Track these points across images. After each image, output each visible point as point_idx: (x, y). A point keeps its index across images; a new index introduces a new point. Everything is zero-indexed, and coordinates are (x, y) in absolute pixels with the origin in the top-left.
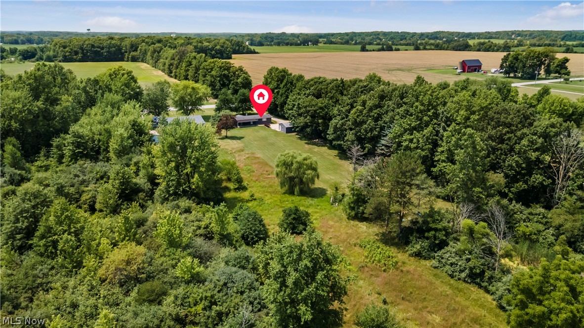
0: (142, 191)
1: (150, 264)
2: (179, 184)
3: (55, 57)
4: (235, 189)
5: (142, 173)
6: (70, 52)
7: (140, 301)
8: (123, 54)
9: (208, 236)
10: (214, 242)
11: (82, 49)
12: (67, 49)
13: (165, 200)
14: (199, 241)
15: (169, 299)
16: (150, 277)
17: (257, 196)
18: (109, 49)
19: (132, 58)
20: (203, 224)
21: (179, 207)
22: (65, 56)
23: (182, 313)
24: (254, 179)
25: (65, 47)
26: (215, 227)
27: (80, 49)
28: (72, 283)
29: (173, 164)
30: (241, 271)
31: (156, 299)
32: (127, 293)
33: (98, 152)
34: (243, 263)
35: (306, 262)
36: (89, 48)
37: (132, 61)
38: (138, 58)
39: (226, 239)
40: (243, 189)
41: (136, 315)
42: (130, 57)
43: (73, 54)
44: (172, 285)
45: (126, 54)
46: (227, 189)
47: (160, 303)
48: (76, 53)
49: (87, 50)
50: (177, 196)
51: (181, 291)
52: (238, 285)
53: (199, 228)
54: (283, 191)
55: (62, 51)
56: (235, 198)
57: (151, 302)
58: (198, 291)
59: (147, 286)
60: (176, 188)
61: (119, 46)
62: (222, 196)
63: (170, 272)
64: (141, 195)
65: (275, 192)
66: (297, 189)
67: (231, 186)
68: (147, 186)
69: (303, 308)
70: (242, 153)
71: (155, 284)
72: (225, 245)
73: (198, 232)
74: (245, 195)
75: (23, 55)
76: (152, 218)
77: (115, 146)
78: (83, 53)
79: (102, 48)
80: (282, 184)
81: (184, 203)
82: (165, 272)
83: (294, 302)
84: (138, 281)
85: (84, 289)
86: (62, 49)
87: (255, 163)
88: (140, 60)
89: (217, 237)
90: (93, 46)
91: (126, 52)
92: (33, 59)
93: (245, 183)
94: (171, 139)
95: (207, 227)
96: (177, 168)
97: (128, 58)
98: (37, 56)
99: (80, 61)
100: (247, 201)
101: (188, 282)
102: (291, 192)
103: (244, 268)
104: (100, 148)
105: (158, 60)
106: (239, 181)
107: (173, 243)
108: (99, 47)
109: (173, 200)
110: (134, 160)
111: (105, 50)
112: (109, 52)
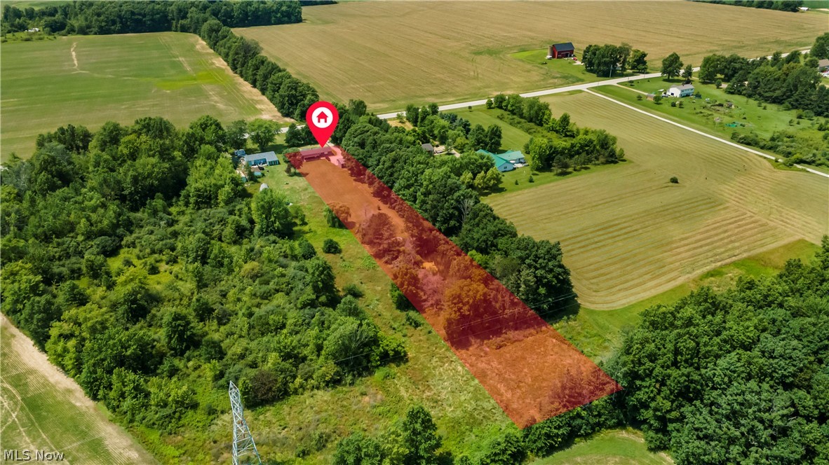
0: (247, 229)
1: (262, 270)
2: (268, 227)
3: (89, 27)
4: (300, 225)
5: (244, 216)
6: (106, 22)
7: (261, 284)
8: (169, 22)
9: (286, 256)
10: (288, 259)
11: (119, 16)
12: (102, 18)
13: (260, 236)
14: (281, 259)
15: (271, 283)
16: (262, 275)
17: (313, 229)
18: (152, 15)
19: (181, 27)
20: (283, 250)
21: (269, 240)
22: (101, 27)
23: (278, 288)
24: (313, 216)
25: (99, 15)
26: (288, 252)
27: (118, 17)
28: (231, 278)
29: (264, 216)
30: (300, 272)
31: (267, 283)
32: (254, 282)
33: (210, 198)
34: (302, 268)
35: (321, 269)
36: (128, 15)
37: (181, 32)
38: (189, 28)
39: (295, 258)
40: (305, 224)
41: (260, 288)
42: (179, 25)
43: (110, 24)
44: (272, 278)
45: (174, 22)
46: (295, 224)
47: (269, 284)
48: (114, 22)
49: (126, 18)
50: (268, 233)
51: (276, 280)
52: (299, 277)
53: (281, 252)
54: (330, 225)
55: (97, 20)
56: (300, 231)
57: (265, 284)
58: (283, 280)
59: (263, 278)
60: (267, 229)
61: (163, 12)
62: (292, 230)
63: (271, 272)
64: (247, 232)
65: (324, 226)
66: (337, 224)
67: (298, 221)
68: (248, 226)
69: (319, 283)
70: (306, 192)
71: (265, 278)
72: (293, 260)
73: (281, 254)
74: (306, 228)
75: (51, 27)
76: (257, 247)
77: (223, 197)
78: (121, 22)
79: (144, 16)
80: (328, 221)
81: (272, 237)
82: (268, 273)
83: (317, 282)
84: (257, 277)
85: (237, 280)
86: (96, 17)
87: (314, 202)
88: (191, 30)
89: (289, 256)
90: (133, 13)
91: (174, 20)
92: (64, 32)
93: (306, 220)
94: (262, 203)
95: (284, 252)
96: (266, 218)
97: (176, 27)
98: (67, 28)
99: (119, 32)
100: (307, 233)
101: (278, 277)
102: (333, 226)
103: (301, 270)
104: (211, 195)
105: (217, 42)
106: (303, 220)
107: (270, 261)
108: (140, 14)
109: (266, 236)
110: (237, 208)
111: (148, 18)
112: (152, 20)
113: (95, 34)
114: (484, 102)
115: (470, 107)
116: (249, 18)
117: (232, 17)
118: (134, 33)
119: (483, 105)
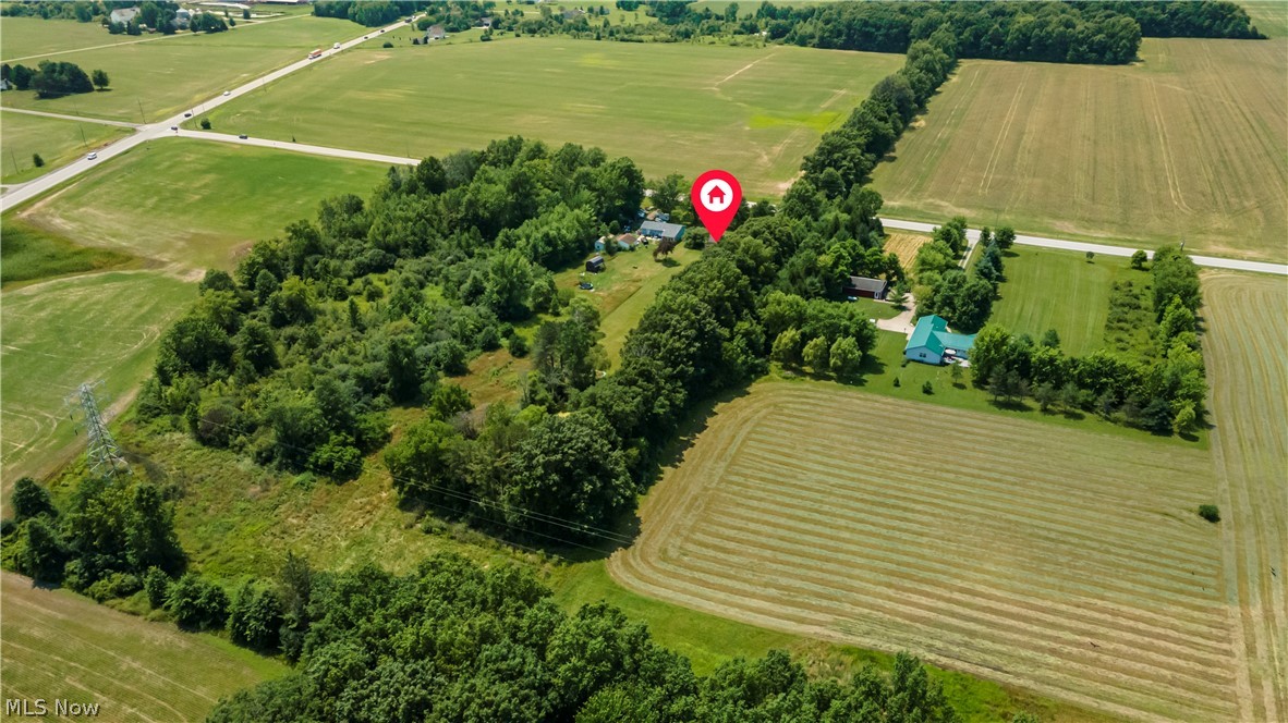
3: (811, 36)
6: (832, 31)
11: (849, 26)
12: (830, 26)
18: (889, 29)
22: (822, 38)
27: (846, 27)
36: (860, 26)
43: (835, 35)
48: (839, 34)
49: (855, 29)
55: (822, 29)
75: (774, 32)
78: (848, 34)
79: (879, 28)
90: (866, 24)
92: (782, 40)
98: (788, 35)
108: (874, 26)
111: (883, 31)
112: (886, 35)
113: (814, 46)
114: (1130, 252)
115: (1090, 255)
116: (1029, 48)
117: (1001, 43)
118: (859, 50)
119: (1123, 258)
